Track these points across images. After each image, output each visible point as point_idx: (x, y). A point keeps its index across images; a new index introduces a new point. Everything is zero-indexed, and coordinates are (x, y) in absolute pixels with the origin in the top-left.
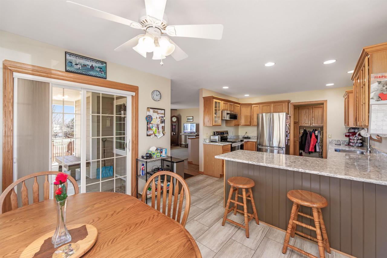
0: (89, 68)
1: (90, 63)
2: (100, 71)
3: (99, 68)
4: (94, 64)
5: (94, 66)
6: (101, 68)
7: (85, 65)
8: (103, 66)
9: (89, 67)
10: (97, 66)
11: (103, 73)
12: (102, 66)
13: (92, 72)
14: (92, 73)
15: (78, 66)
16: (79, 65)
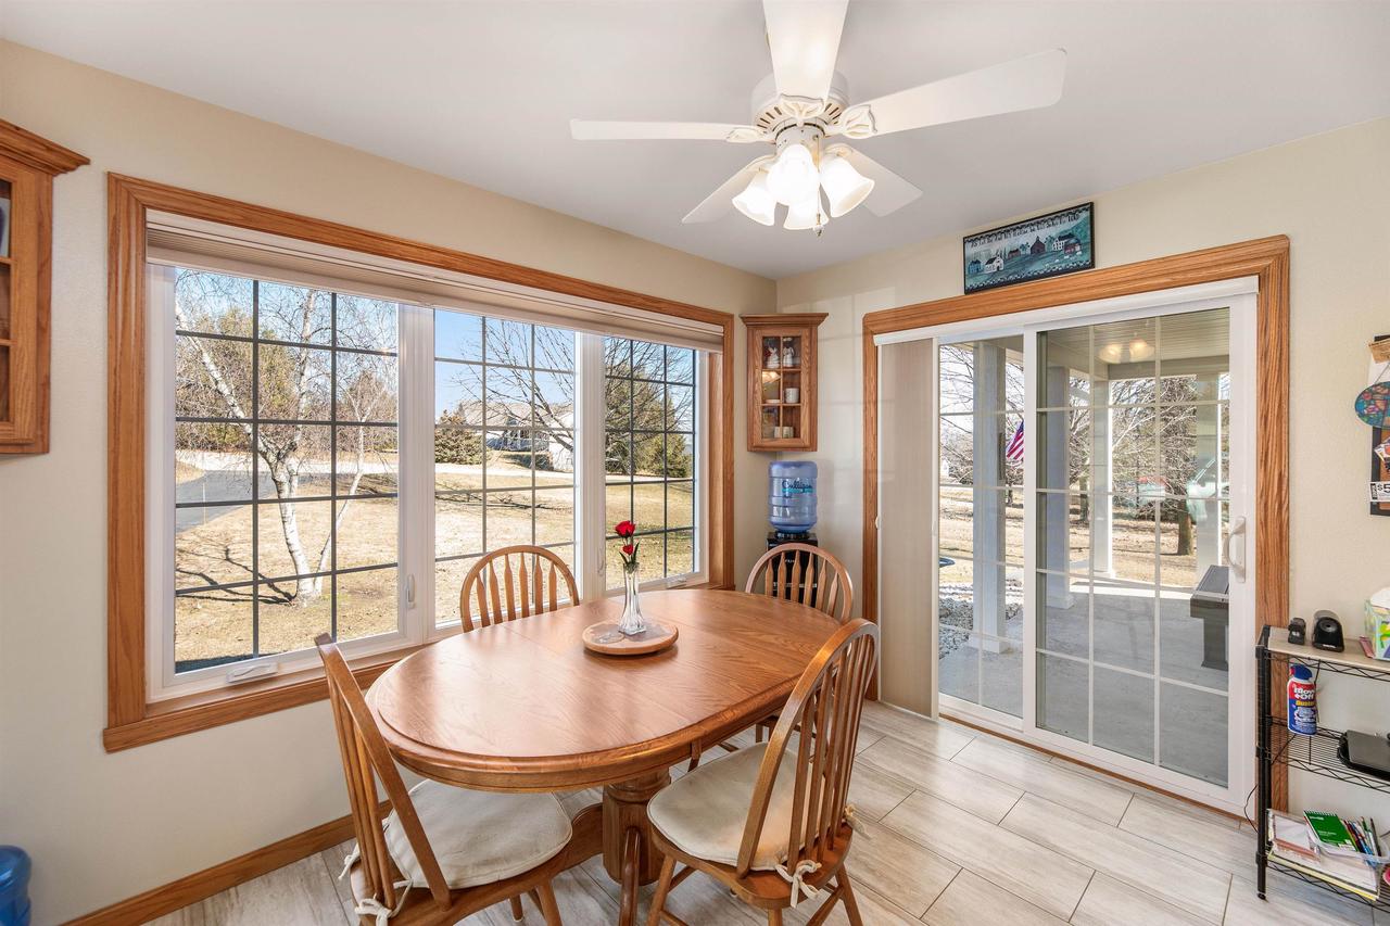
0: (1027, 256)
1: (1027, 238)
2: (1066, 247)
3: (1061, 238)
4: (1044, 233)
5: (1043, 240)
6: (1070, 236)
7: (1014, 252)
8: (1079, 221)
9: (1028, 251)
10: (1054, 235)
11: (1078, 248)
12: (1075, 223)
13: (1039, 262)
14: (1038, 267)
15: (995, 263)
16: (999, 259)
